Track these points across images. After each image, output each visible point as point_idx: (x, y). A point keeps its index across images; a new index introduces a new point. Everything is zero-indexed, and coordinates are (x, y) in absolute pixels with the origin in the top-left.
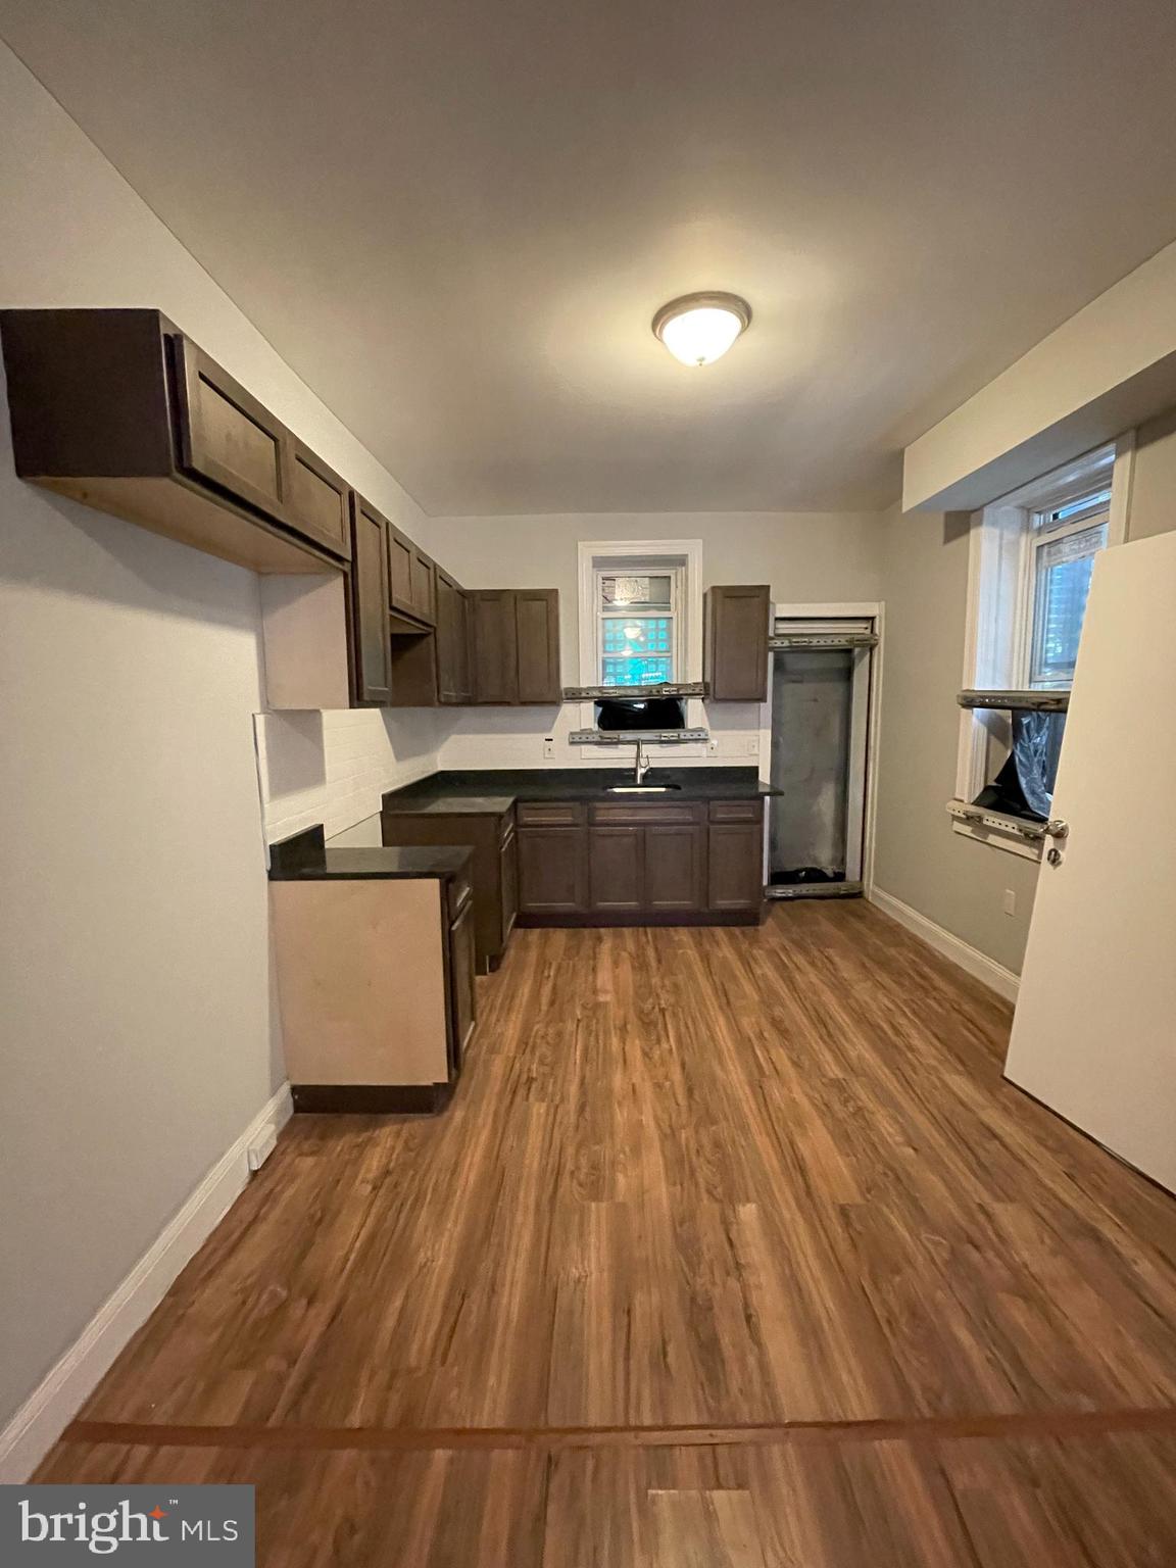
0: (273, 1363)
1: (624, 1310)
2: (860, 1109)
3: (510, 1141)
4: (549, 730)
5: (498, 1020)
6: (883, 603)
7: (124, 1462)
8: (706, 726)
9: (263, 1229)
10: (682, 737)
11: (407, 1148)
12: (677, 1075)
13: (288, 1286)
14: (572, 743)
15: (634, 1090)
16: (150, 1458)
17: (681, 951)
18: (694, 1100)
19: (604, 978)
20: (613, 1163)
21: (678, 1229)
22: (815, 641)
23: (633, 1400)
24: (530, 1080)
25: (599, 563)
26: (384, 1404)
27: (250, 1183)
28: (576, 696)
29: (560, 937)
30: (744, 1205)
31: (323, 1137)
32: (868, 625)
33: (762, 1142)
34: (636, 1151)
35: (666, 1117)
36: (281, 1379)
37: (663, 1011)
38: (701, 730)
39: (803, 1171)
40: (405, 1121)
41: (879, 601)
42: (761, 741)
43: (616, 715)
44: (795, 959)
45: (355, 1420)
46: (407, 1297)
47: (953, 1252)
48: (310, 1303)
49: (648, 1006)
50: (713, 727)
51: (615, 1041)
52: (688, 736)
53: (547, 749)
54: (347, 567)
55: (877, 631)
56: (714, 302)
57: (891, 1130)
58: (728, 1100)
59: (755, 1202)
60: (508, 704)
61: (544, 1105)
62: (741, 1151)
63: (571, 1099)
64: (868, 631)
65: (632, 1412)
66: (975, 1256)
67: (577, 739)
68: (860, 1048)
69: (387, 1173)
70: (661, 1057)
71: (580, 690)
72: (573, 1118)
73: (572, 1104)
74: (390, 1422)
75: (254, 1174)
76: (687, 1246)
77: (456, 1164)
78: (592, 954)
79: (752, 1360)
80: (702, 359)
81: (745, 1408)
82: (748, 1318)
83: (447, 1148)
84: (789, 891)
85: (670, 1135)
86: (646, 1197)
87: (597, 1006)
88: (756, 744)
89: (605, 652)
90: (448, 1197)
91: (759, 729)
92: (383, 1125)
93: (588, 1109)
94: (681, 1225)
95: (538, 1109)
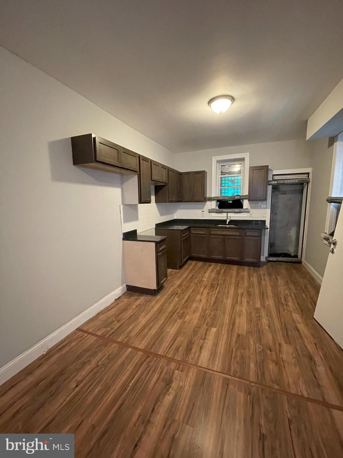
0: (109, 329)
1: (175, 339)
2: (260, 316)
3: (167, 304)
4: (203, 208)
5: (176, 280)
6: (312, 168)
7: (83, 336)
8: (249, 208)
9: (114, 309)
10: (241, 211)
11: (145, 301)
12: (213, 299)
13: (116, 318)
14: (209, 212)
15: (201, 300)
16: (87, 336)
17: (231, 271)
18: (215, 305)
19: (207, 275)
20: (187, 313)
21: (195, 329)
22: (286, 182)
23: (168, 353)
24: (177, 293)
25: (218, 162)
26: (124, 340)
27: (115, 301)
28: (211, 199)
29: (200, 264)
30: (214, 328)
31: (131, 296)
32: (307, 175)
33: (227, 317)
34: (194, 312)
35: (205, 307)
36: (109, 331)
37: (218, 284)
38: (247, 209)
39: (234, 325)
40: (147, 296)
41: (311, 167)
42: (267, 213)
43: (223, 204)
44: (265, 277)
45: (118, 340)
46: (134, 326)
47: (263, 350)
48: (118, 322)
49: (215, 283)
50: (251, 208)
51: (202, 289)
52: (243, 211)
53: (202, 214)
54: (138, 173)
55: (310, 177)
56: (223, 97)
57: (265, 322)
58: (224, 306)
59: (217, 328)
60: (191, 202)
61: (178, 299)
62: (220, 318)
63: (185, 299)
64: (307, 177)
65: (167, 354)
66: (269, 352)
67: (211, 211)
68: (270, 302)
69: (140, 305)
70: (212, 295)
71: (212, 198)
72: (183, 303)
73: (184, 301)
74: (124, 342)
75: (116, 300)
76: (195, 333)
77: (153, 306)
78: (206, 269)
79: (197, 354)
80: (221, 112)
81: (191, 360)
82: (201, 347)
83: (153, 303)
84: (275, 259)
85: (204, 311)
86: (191, 321)
87: (202, 280)
88: (265, 214)
89: (221, 187)
90: (149, 312)
91: (266, 209)
92: (143, 296)
93: (187, 302)
94: (197, 328)
95: (176, 299)
